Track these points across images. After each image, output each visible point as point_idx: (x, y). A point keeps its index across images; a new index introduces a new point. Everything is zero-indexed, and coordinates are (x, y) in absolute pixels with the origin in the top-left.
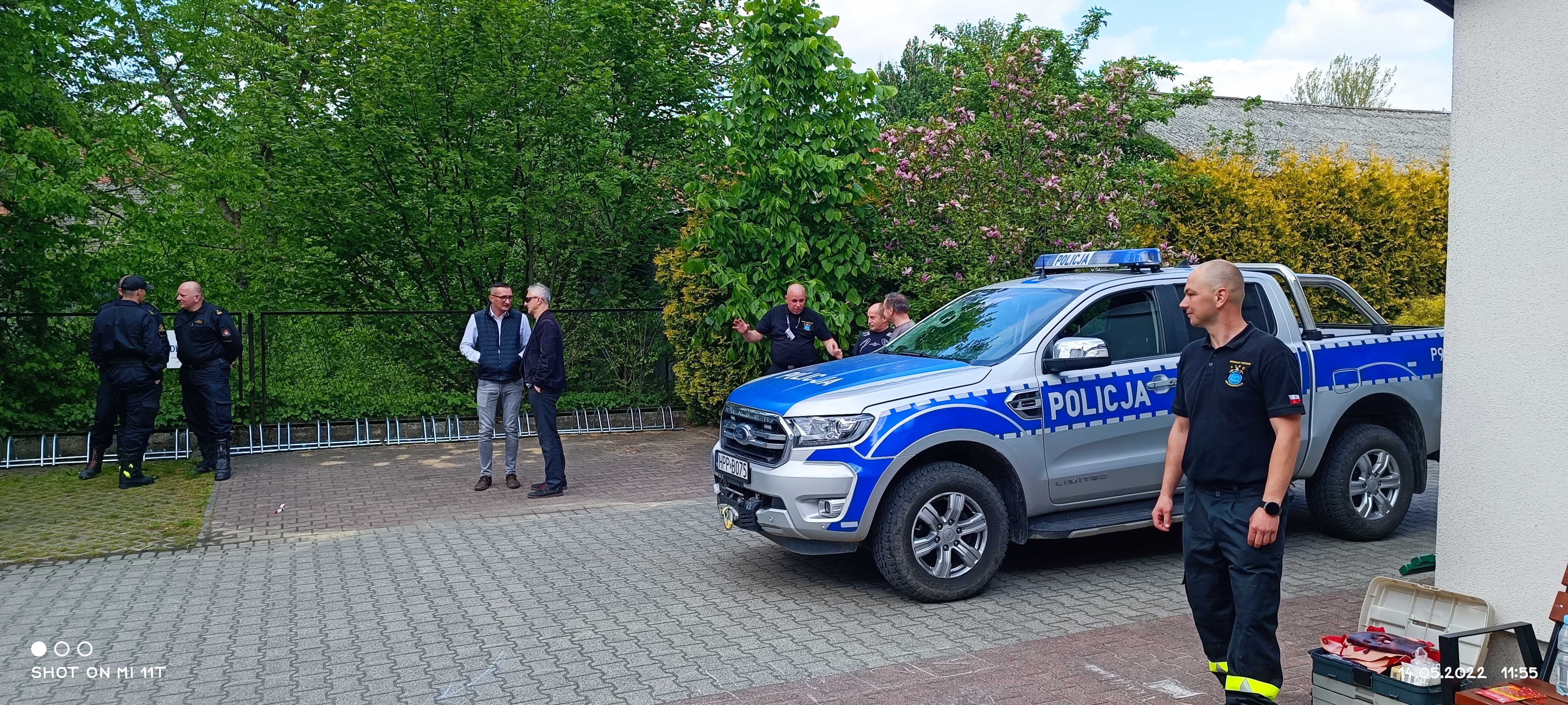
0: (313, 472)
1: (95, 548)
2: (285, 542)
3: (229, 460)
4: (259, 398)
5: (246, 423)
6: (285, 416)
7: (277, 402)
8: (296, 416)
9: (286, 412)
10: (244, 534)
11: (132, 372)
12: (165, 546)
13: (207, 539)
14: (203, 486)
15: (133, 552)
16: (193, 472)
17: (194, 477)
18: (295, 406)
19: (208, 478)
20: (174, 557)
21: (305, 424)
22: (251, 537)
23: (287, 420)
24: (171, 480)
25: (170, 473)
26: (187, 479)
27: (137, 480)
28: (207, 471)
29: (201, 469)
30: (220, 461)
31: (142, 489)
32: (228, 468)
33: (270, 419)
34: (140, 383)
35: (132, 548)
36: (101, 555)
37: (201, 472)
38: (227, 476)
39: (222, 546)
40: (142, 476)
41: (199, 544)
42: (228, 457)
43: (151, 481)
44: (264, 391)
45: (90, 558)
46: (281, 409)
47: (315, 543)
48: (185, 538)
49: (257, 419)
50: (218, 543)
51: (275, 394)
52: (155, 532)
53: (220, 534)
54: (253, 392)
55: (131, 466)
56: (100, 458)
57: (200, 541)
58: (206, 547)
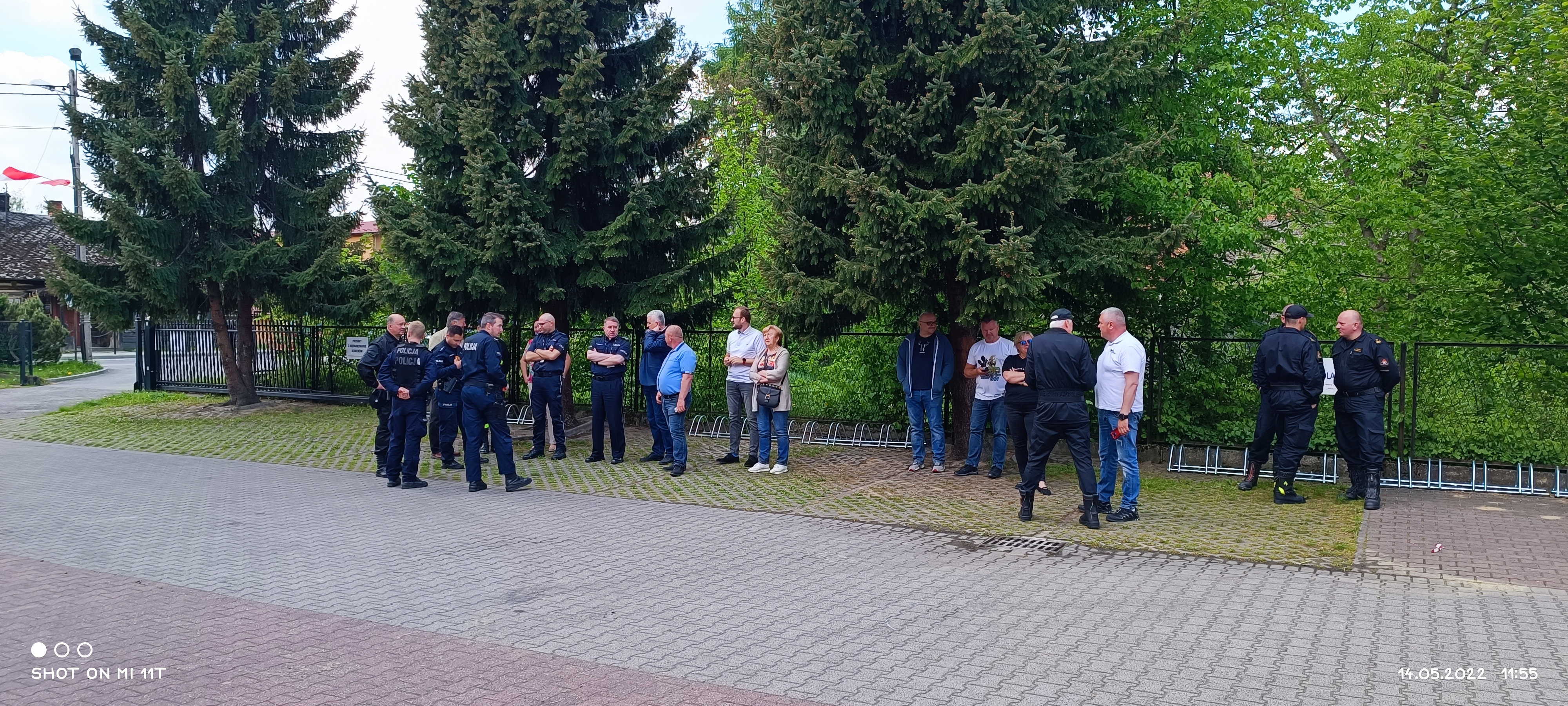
0: (1469, 515)
1: (1258, 554)
2: (1446, 584)
3: (1378, 491)
4: (1407, 431)
5: (1393, 455)
6: (1435, 452)
7: (1427, 437)
8: (1447, 454)
9: (1437, 448)
10: (1400, 567)
11: (1291, 395)
12: (1322, 564)
13: (1362, 566)
14: (1353, 512)
15: (1293, 565)
16: (1343, 497)
17: (1343, 502)
18: (1446, 443)
19: (1358, 505)
20: (1332, 577)
21: (1456, 463)
22: (1408, 572)
23: (1437, 456)
24: (1320, 503)
25: (1319, 495)
26: (1336, 503)
27: (1290, 498)
28: (1356, 498)
29: (1349, 495)
30: (1370, 490)
31: (1295, 507)
32: (1378, 498)
33: (1419, 454)
34: (1299, 406)
35: (1292, 561)
36: (1265, 562)
37: (1350, 499)
38: (1376, 507)
39: (1379, 575)
40: (1295, 495)
41: (1355, 569)
42: (1378, 487)
43: (1302, 501)
44: (1414, 424)
45: (1255, 563)
46: (1432, 445)
47: (1480, 592)
48: (1340, 561)
49: (1405, 452)
50: (1374, 571)
51: (1426, 428)
52: (1312, 549)
53: (1375, 563)
54: (1402, 424)
55: (1286, 483)
56: (1257, 473)
57: (1356, 566)
58: (1363, 573)
